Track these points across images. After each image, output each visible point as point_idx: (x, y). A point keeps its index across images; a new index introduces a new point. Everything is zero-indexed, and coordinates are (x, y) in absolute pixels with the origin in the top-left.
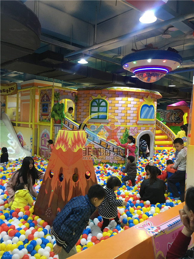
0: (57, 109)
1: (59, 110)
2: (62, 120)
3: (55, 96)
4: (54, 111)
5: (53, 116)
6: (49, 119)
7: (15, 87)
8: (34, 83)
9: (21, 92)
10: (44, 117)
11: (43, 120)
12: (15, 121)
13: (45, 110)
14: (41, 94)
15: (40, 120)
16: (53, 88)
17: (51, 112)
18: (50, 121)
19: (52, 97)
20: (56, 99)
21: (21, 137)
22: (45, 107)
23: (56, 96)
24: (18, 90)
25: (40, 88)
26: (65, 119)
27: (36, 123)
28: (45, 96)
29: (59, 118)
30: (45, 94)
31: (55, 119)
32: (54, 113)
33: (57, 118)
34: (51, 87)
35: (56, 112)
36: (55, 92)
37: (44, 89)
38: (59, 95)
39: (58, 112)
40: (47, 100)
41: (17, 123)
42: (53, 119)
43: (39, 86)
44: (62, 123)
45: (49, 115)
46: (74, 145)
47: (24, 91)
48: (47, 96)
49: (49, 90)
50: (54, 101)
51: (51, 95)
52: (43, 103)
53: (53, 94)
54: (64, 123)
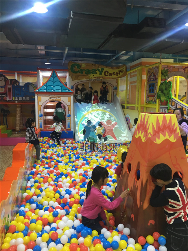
0: (163, 89)
1: (166, 89)
2: (169, 101)
3: (162, 73)
4: (160, 91)
5: (159, 97)
6: (155, 100)
7: (125, 69)
8: (141, 62)
9: (130, 73)
10: (150, 99)
11: (149, 101)
12: (124, 103)
13: (151, 91)
14: (148, 74)
15: (146, 102)
16: (160, 65)
17: (157, 92)
18: (156, 102)
19: (159, 75)
20: (163, 77)
21: (129, 120)
22: (151, 88)
23: (164, 74)
24: (127, 72)
25: (147, 66)
26: (173, 100)
27: (143, 105)
28: (152, 75)
29: (165, 98)
30: (152, 73)
31: (161, 101)
32: (160, 93)
33: (163, 98)
34: (158, 64)
35: (162, 92)
36: (163, 69)
37: (151, 67)
38: (167, 72)
39: (165, 91)
40: (154, 80)
41: (126, 105)
42: (159, 101)
43: (146, 65)
44: (169, 105)
45: (155, 96)
46: (157, 134)
47: (132, 73)
48: (154, 75)
49: (156, 67)
50: (162, 80)
51: (158, 72)
52: (150, 83)
53: (160, 71)
54: (171, 105)
